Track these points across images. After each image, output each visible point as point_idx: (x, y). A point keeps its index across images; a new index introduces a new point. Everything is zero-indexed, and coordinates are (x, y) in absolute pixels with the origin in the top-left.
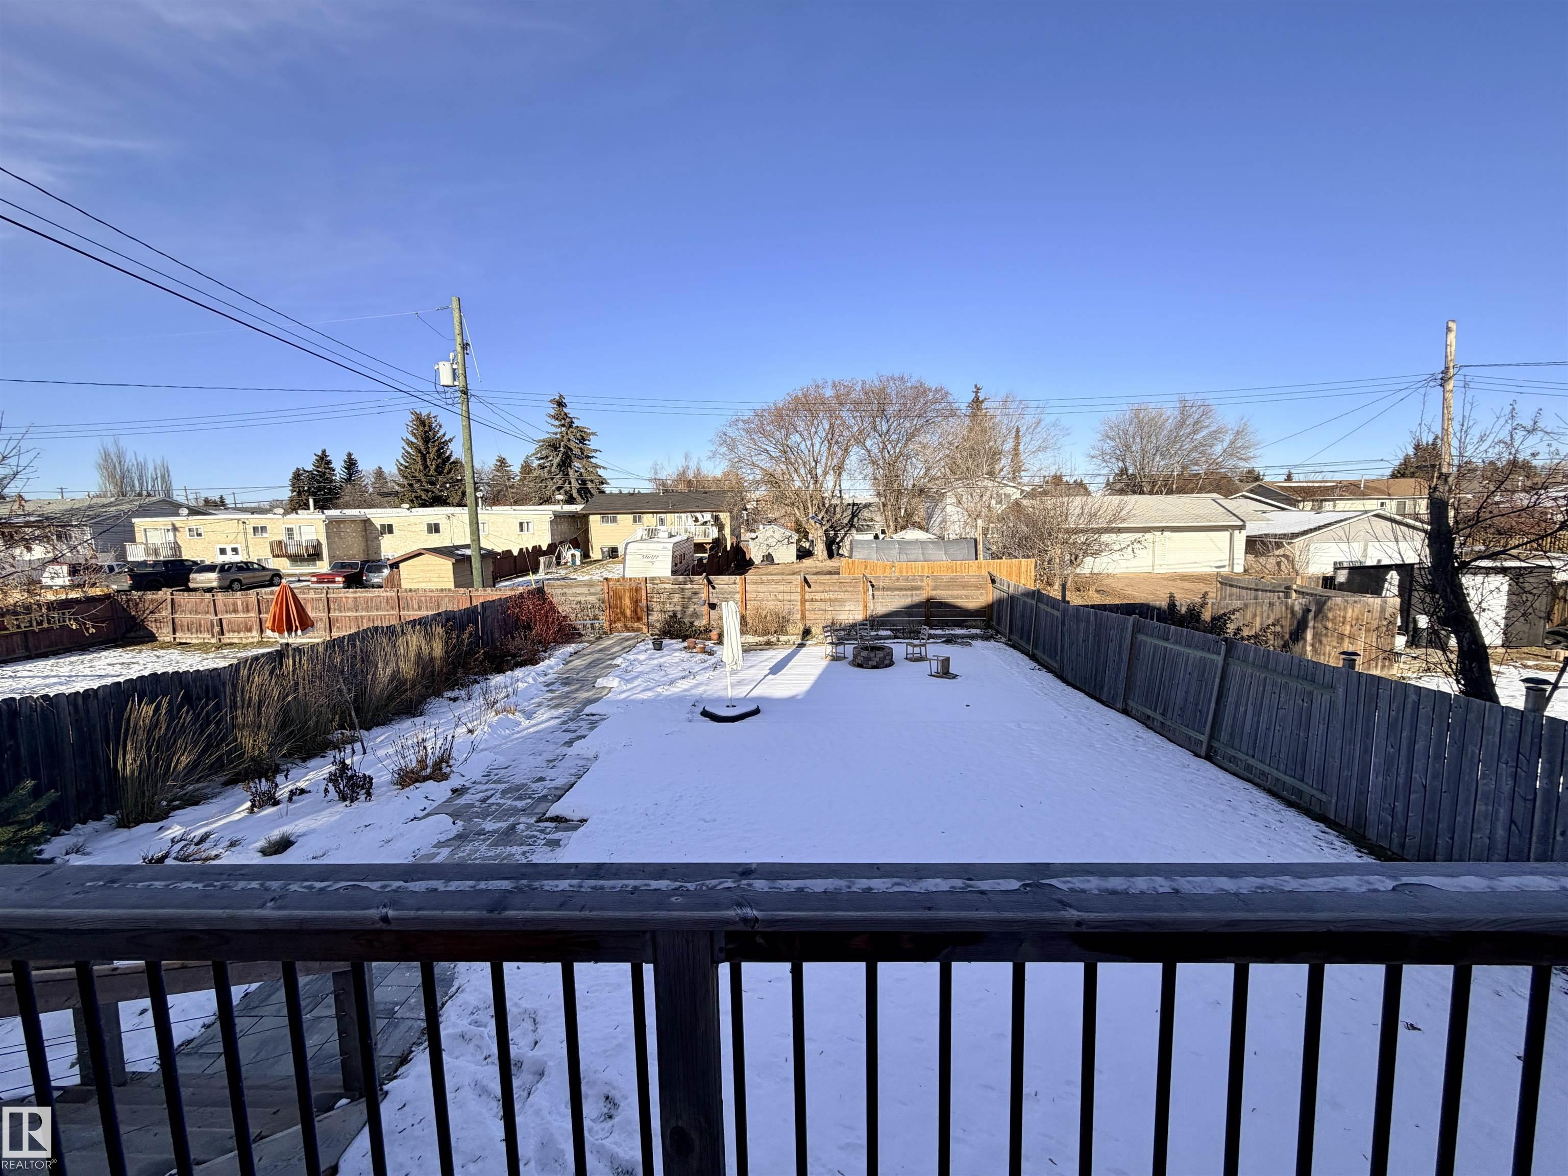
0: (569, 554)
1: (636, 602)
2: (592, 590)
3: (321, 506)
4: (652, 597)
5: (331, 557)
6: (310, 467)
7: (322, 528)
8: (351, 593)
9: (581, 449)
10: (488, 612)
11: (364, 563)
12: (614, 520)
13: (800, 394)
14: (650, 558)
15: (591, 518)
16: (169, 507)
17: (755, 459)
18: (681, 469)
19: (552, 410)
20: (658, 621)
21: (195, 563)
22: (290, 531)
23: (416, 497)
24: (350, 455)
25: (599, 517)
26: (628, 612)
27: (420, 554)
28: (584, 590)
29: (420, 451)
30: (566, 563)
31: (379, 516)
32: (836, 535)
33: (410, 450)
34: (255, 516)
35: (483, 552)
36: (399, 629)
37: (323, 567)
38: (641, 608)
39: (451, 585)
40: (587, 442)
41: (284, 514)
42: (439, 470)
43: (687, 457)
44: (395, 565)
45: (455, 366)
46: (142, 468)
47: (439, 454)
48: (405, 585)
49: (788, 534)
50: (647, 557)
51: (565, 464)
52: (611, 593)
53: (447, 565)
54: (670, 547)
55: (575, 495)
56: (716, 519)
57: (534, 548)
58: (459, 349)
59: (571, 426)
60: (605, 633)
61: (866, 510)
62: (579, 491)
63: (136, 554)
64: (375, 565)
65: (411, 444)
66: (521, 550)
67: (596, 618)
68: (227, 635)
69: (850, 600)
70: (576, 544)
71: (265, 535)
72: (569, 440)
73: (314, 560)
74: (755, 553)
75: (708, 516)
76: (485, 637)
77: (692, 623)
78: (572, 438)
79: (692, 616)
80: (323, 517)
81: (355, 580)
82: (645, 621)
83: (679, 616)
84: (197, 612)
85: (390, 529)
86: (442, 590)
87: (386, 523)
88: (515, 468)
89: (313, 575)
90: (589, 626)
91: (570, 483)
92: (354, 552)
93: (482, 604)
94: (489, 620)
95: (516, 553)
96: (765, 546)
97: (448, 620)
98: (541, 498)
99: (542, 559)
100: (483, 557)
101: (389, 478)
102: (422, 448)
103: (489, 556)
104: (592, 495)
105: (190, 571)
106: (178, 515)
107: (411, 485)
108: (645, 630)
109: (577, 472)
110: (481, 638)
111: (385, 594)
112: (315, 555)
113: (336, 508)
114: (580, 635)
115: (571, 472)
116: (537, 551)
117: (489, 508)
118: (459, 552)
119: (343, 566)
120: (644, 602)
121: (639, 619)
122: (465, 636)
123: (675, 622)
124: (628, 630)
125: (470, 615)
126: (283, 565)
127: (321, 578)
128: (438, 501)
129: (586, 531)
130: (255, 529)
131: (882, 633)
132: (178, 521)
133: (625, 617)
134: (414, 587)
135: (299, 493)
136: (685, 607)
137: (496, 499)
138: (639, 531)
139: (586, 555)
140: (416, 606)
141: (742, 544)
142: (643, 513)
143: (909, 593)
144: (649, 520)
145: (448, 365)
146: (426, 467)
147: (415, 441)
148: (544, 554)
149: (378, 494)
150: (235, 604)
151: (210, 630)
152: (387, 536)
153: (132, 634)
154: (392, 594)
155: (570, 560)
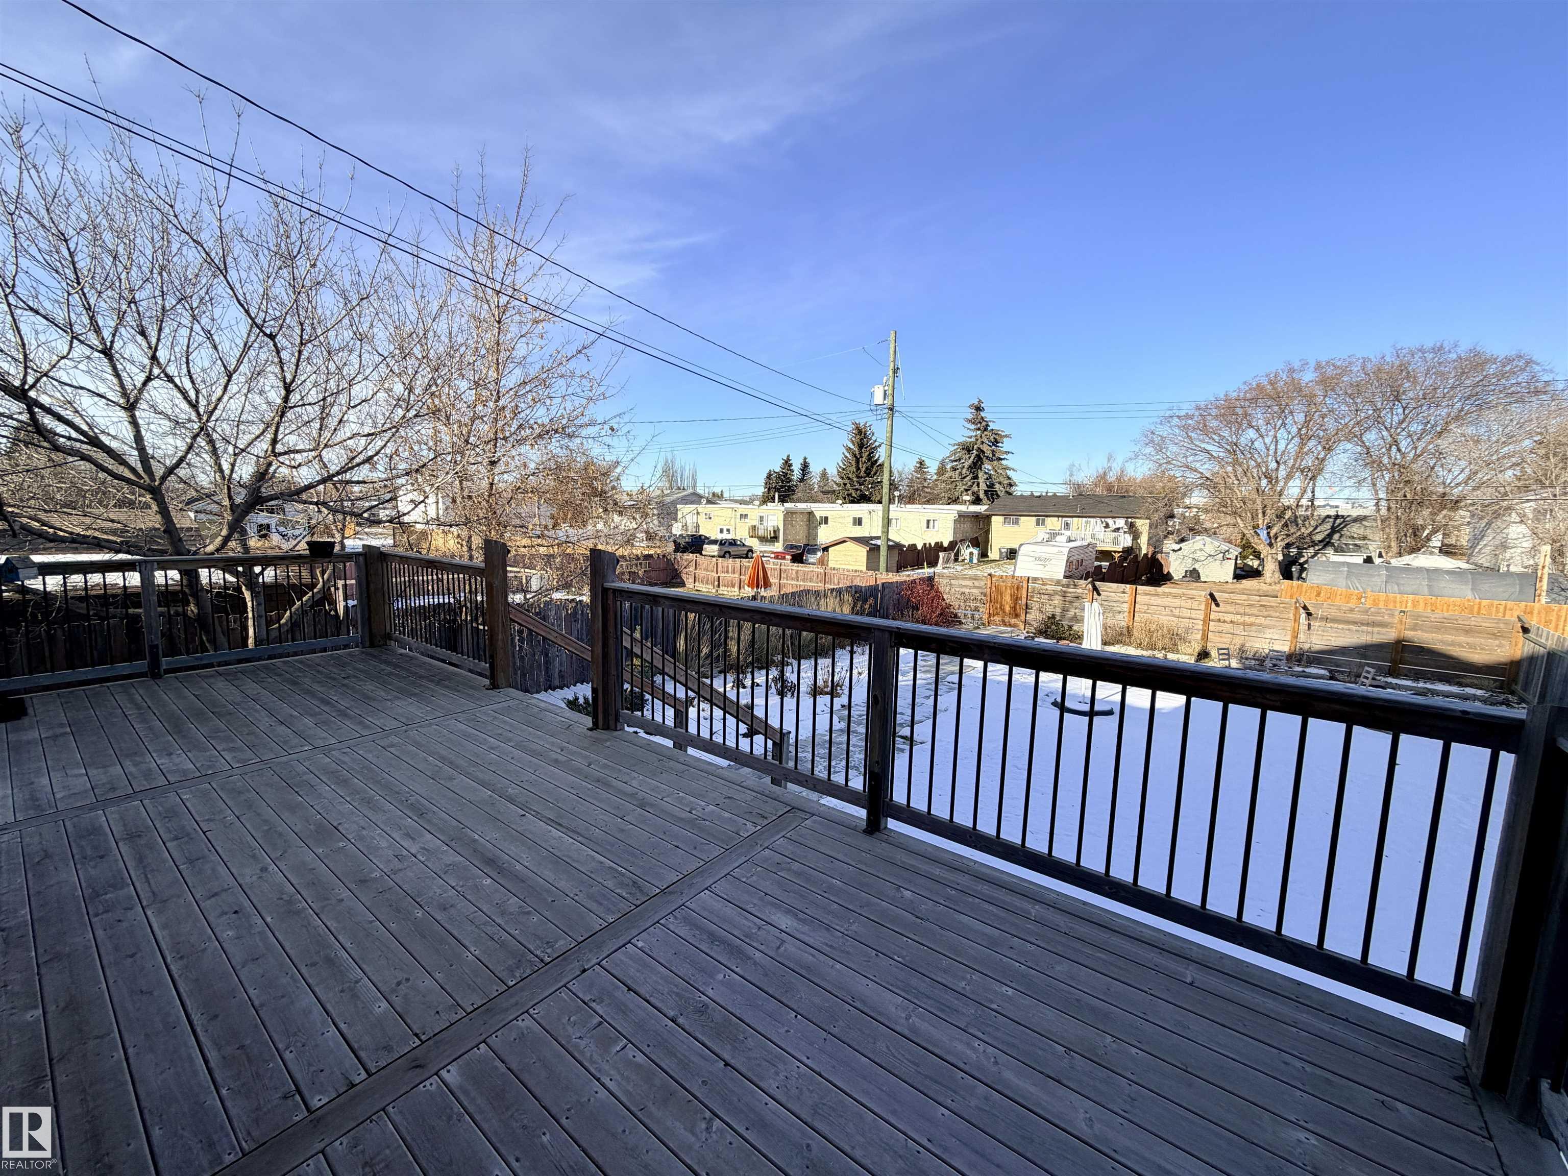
0: (968, 552)
1: (1016, 599)
2: (977, 583)
3: (783, 500)
4: (1032, 597)
5: (784, 541)
6: (778, 469)
7: (781, 517)
8: (796, 567)
9: (993, 451)
10: (887, 590)
11: (806, 545)
12: (1017, 522)
13: (1264, 381)
14: (1043, 561)
15: (994, 518)
16: (695, 498)
17: (1191, 459)
18: (1101, 471)
19: (969, 414)
20: (1035, 620)
21: (706, 538)
22: (761, 518)
23: (848, 495)
24: (805, 459)
25: (1001, 519)
26: (1007, 609)
27: (844, 541)
28: (969, 583)
29: (855, 456)
30: (963, 560)
31: (820, 509)
32: (1300, 555)
33: (848, 455)
34: (743, 506)
35: (890, 543)
36: (822, 594)
37: (779, 547)
38: (1020, 605)
39: (864, 568)
40: (1000, 445)
41: (760, 505)
42: (868, 473)
43: (1110, 458)
44: (826, 549)
45: (886, 388)
46: (683, 469)
47: (870, 458)
48: (831, 564)
49: (1224, 547)
50: (1040, 559)
51: (976, 465)
52: (993, 589)
53: (862, 552)
54: (1066, 551)
55: (982, 495)
56: (1132, 526)
57: (937, 544)
58: (891, 373)
59: (986, 429)
60: (983, 624)
61: (1357, 525)
62: (986, 492)
63: (677, 530)
64: (811, 548)
65: (849, 449)
66: (925, 544)
67: (976, 609)
68: (721, 588)
69: (1274, 627)
70: (975, 543)
71: (746, 520)
72: (983, 443)
73: (774, 542)
74: (1175, 566)
75: (1121, 523)
76: (882, 611)
77: (1070, 627)
78: (985, 440)
79: (1071, 619)
80: (783, 509)
81: (798, 559)
82: (1023, 618)
83: (1058, 618)
84: (707, 570)
85: (826, 520)
86: (856, 571)
87: (824, 516)
88: (932, 468)
89: (772, 553)
90: (970, 616)
91: (978, 485)
92: (800, 539)
93: (883, 584)
94: (887, 598)
95: (919, 547)
96: (1190, 561)
97: (856, 592)
98: (949, 498)
99: (941, 555)
100: (890, 548)
101: (830, 478)
102: (857, 453)
103: (895, 547)
104: (998, 496)
105: (704, 543)
106: (700, 503)
107: (845, 484)
108: (1022, 627)
109: (986, 473)
110: (879, 611)
111: (817, 570)
112: (775, 539)
113: (792, 501)
114: (961, 623)
115: (980, 474)
116: (939, 547)
117: (903, 506)
118: (873, 542)
119: (792, 547)
120: (1024, 601)
121: (1017, 616)
122: (867, 606)
123: (1052, 623)
124: (1005, 625)
125: (873, 591)
126: (754, 543)
127: (778, 556)
128: (864, 499)
129: (987, 532)
130: (741, 515)
131: (1312, 670)
132: (701, 508)
133: (1004, 612)
134: (837, 566)
135: (769, 489)
136: (1064, 610)
137: (910, 499)
138: (1041, 533)
139: (984, 554)
140: (836, 582)
141: (1159, 556)
142: (1047, 516)
143: (1370, 629)
144: (1053, 523)
145: (881, 388)
146: (858, 469)
147: (852, 447)
148: (945, 550)
149: (822, 492)
150: (728, 567)
151: (713, 584)
152: (823, 526)
153: (674, 581)
154: (821, 570)
155: (968, 558)
